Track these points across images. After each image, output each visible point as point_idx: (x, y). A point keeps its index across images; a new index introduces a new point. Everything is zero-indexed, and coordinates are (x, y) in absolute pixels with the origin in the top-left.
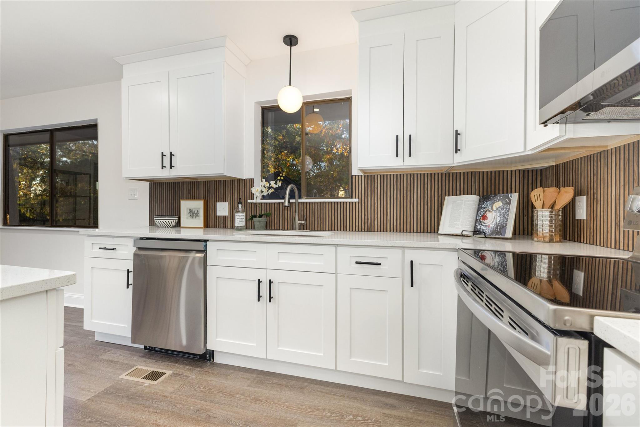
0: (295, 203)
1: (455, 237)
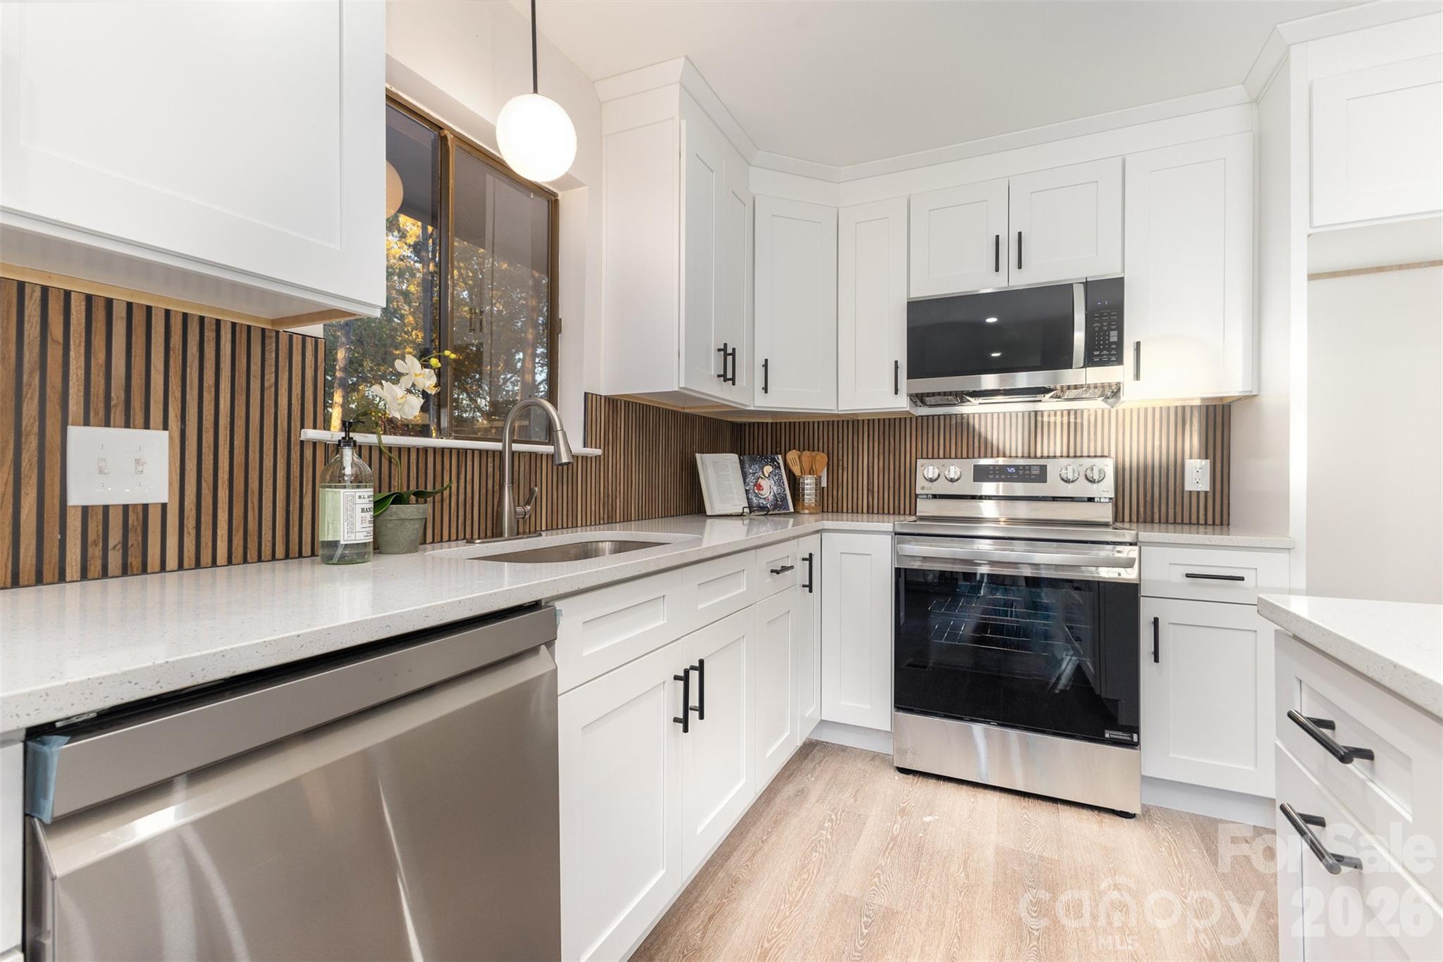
0: (501, 453)
1: (730, 518)
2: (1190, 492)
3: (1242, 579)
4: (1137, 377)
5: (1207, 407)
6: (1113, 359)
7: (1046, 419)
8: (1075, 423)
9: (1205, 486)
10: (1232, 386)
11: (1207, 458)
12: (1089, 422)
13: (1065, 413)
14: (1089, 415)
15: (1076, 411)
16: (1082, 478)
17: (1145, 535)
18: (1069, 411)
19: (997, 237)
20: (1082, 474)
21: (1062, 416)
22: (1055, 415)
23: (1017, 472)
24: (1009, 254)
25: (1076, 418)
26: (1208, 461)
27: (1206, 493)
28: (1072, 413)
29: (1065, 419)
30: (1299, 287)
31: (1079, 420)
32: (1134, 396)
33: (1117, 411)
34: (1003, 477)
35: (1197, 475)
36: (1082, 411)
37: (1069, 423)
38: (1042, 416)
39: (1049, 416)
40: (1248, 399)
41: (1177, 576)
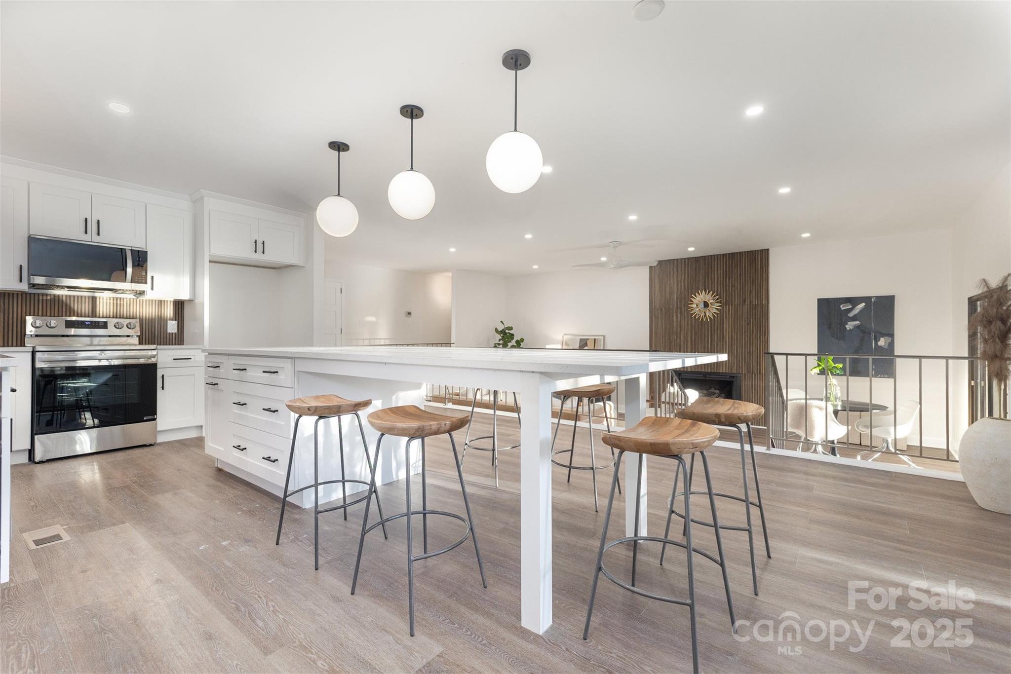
2: (170, 333)
3: (191, 359)
4: (152, 289)
5: (176, 302)
6: (144, 281)
7: (105, 301)
8: (120, 304)
9: (175, 331)
10: (185, 296)
11: (176, 320)
12: (127, 303)
13: (115, 299)
14: (127, 301)
15: (120, 299)
16: (125, 327)
17: (159, 347)
18: (117, 298)
19: (86, 219)
20: (125, 325)
21: (113, 300)
22: (110, 299)
23: (91, 324)
24: (93, 227)
25: (120, 301)
26: (176, 322)
27: (175, 333)
28: (119, 299)
29: (115, 302)
30: (207, 264)
31: (122, 303)
32: (150, 295)
33: (140, 300)
34: (83, 326)
35: (172, 327)
36: (123, 299)
37: (117, 303)
38: (103, 299)
39: (107, 299)
40: (190, 301)
41: (170, 359)
